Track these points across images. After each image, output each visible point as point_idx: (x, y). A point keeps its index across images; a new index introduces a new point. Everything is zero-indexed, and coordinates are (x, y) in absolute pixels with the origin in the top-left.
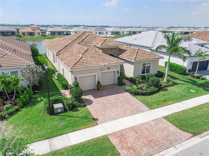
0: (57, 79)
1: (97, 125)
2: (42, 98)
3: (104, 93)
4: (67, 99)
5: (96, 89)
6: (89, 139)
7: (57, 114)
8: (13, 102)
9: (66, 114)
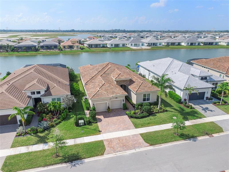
0: (84, 102)
1: (100, 134)
2: (73, 115)
3: (111, 114)
4: (86, 118)
5: (107, 111)
6: (93, 141)
7: (80, 126)
8: (57, 117)
9: (85, 126)
